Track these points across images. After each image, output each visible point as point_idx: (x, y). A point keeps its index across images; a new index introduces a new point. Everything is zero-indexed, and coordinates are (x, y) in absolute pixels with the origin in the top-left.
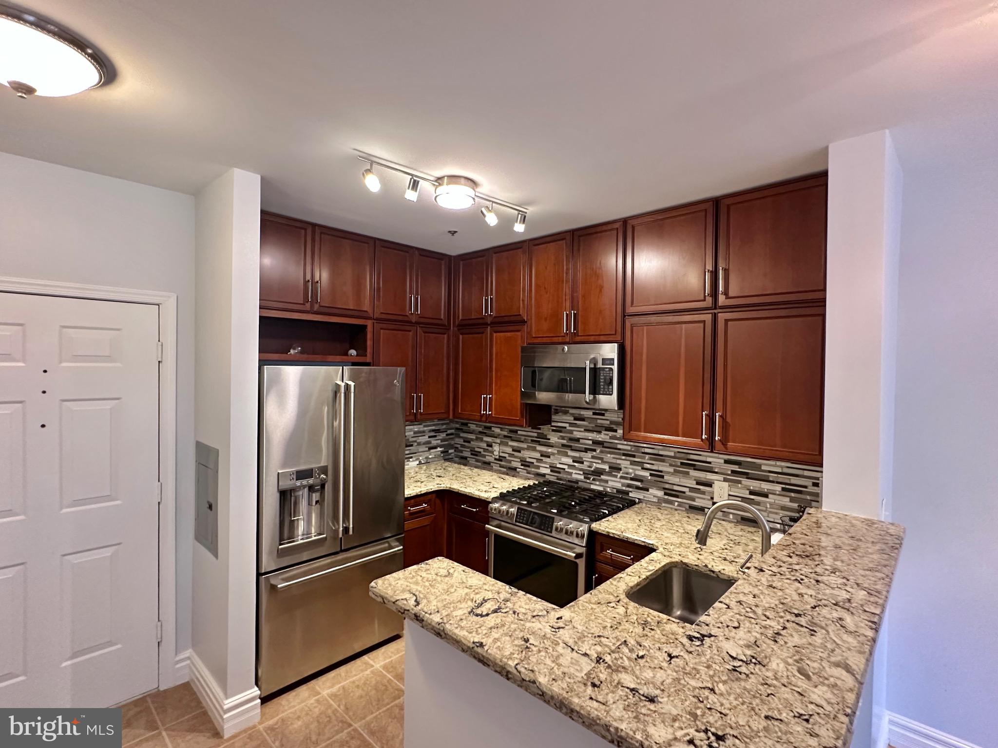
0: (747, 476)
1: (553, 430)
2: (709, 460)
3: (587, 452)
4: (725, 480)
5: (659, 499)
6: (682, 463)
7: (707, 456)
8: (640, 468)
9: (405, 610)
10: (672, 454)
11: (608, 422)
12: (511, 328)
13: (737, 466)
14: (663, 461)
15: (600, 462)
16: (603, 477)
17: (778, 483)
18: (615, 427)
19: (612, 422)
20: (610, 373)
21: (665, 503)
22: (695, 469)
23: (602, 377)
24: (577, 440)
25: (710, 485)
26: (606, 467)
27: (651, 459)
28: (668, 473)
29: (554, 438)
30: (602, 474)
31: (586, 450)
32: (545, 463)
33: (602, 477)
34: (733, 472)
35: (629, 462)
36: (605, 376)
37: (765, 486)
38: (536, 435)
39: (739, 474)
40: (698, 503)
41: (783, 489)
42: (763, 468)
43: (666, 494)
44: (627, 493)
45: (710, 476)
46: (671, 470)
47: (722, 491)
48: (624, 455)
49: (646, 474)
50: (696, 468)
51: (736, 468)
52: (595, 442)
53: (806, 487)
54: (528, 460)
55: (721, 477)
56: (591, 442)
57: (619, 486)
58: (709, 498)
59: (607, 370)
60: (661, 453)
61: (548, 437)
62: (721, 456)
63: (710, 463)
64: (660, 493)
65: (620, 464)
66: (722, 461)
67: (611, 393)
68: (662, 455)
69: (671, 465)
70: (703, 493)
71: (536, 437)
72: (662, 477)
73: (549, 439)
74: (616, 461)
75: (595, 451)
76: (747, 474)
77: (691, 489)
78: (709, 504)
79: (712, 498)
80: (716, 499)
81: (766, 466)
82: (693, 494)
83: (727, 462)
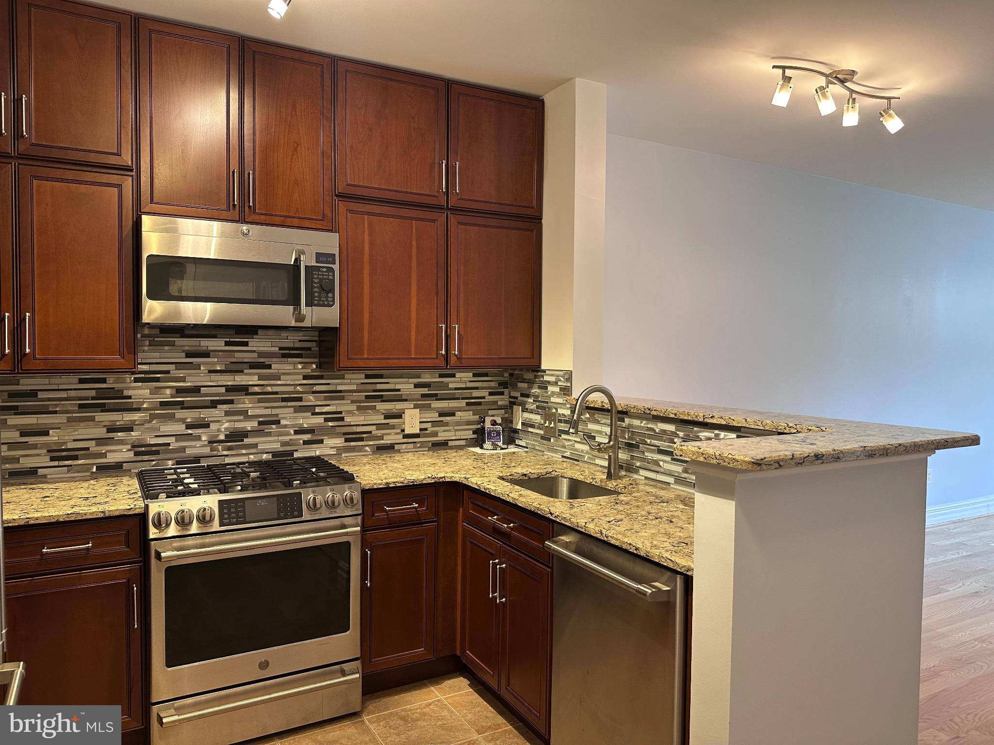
0: (436, 397)
1: (136, 380)
2: (397, 387)
3: (216, 407)
4: (415, 407)
5: (338, 449)
6: (367, 397)
7: (395, 383)
8: (310, 414)
9: (805, 458)
10: (354, 387)
11: (255, 355)
12: (70, 175)
13: (427, 389)
14: (343, 398)
15: (242, 417)
16: (247, 441)
17: (463, 399)
18: (267, 361)
19: (261, 354)
20: (328, 275)
21: (345, 452)
22: (382, 401)
23: (316, 281)
24: (196, 390)
25: (399, 416)
26: (250, 425)
27: (326, 399)
28: (350, 413)
29: (140, 393)
30: (247, 437)
31: (214, 405)
32: (121, 442)
33: (245, 440)
34: (423, 396)
35: (292, 410)
36: (321, 280)
37: (453, 404)
38: (93, 393)
39: (429, 396)
40: (387, 441)
41: (467, 404)
42: (451, 386)
43: (347, 440)
44: (291, 453)
45: (399, 406)
46: (353, 407)
47: (412, 420)
48: (284, 400)
49: (319, 420)
50: (381, 399)
51: (425, 391)
52: (230, 389)
53: (484, 398)
54: (70, 445)
55: (411, 405)
56: (223, 390)
57: (276, 446)
58: (400, 431)
59: (325, 270)
60: (339, 388)
61: (126, 393)
62: (411, 380)
63: (399, 390)
64: (339, 442)
65: (277, 415)
66: (412, 386)
67: (331, 303)
68: (340, 391)
69: (353, 402)
70: (393, 427)
71: (93, 398)
72: (342, 419)
73: (130, 397)
74: (268, 412)
75: (231, 402)
76: (436, 395)
77: (379, 426)
78: (399, 438)
79: (403, 431)
80: (406, 432)
81: (453, 383)
82: (379, 433)
83: (417, 386)
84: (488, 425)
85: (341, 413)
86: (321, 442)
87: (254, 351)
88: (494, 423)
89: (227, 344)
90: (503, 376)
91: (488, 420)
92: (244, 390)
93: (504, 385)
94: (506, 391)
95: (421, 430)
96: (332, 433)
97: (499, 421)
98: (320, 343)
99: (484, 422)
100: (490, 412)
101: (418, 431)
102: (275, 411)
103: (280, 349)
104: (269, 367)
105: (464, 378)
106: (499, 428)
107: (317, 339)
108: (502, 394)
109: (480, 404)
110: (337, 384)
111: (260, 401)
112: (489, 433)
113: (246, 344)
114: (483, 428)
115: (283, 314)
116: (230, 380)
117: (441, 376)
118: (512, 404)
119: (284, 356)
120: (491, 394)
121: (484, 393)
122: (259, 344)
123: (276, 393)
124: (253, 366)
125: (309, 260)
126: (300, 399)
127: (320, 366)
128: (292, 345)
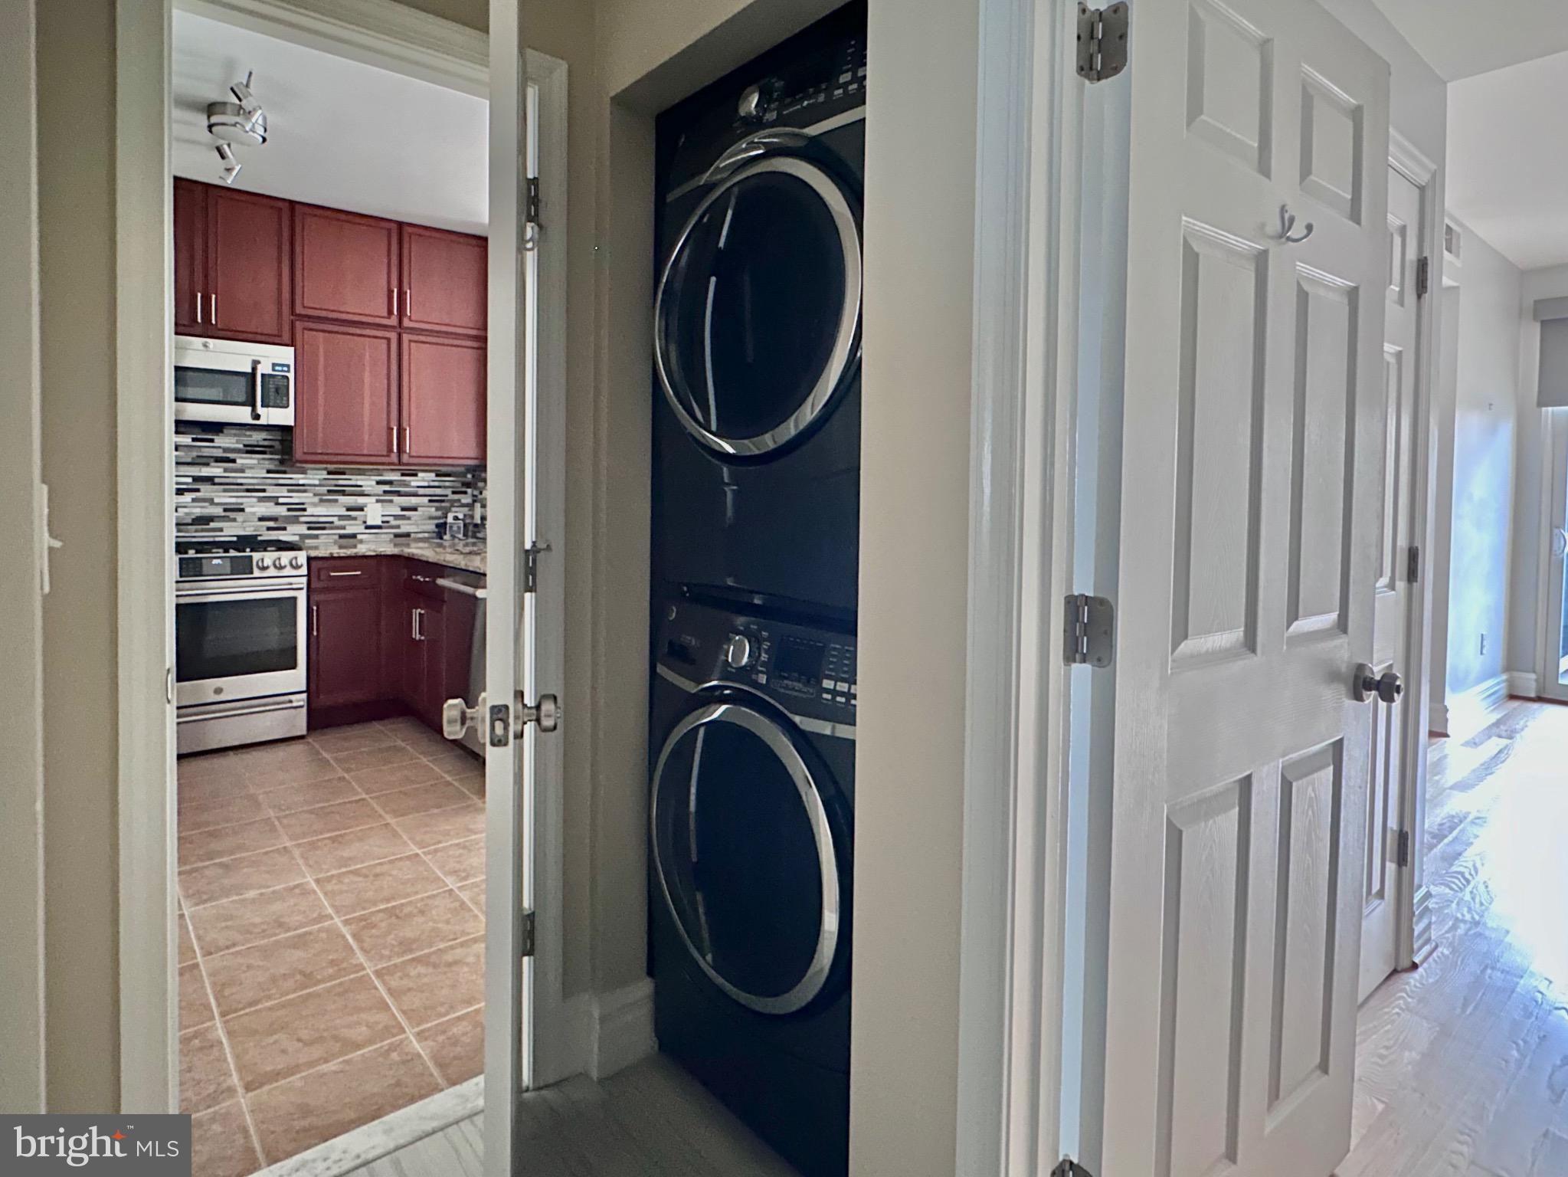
0: (399, 494)
2: (359, 483)
4: (377, 501)
6: (329, 491)
7: (357, 480)
8: (273, 504)
10: (317, 482)
11: (221, 450)
13: (389, 486)
14: (305, 491)
15: (207, 504)
16: (212, 525)
17: (425, 496)
18: (231, 456)
19: (226, 450)
20: (284, 382)
22: (344, 495)
23: (271, 386)
25: (361, 509)
26: (218, 511)
27: (289, 491)
28: (312, 504)
30: (212, 521)
34: (385, 492)
35: (255, 500)
36: (276, 386)
37: (414, 501)
39: (392, 492)
40: (349, 531)
41: (430, 501)
42: (413, 484)
43: (309, 529)
45: (361, 500)
46: (316, 499)
47: (374, 513)
48: (248, 491)
49: (282, 509)
50: (343, 493)
51: (387, 488)
52: (196, 479)
53: (447, 496)
55: (373, 499)
56: (190, 480)
58: (361, 522)
59: (280, 377)
60: (302, 482)
62: (373, 477)
63: (361, 486)
65: (242, 504)
66: (374, 483)
67: (286, 405)
68: (303, 485)
69: (315, 495)
70: (355, 519)
72: (304, 510)
74: (233, 500)
75: (198, 490)
76: (398, 492)
77: (341, 517)
78: (361, 529)
79: (365, 522)
80: (369, 523)
81: (414, 482)
82: (342, 523)
83: (378, 483)
84: (450, 520)
85: (303, 504)
86: (284, 529)
87: (220, 447)
88: (456, 518)
89: (194, 440)
90: (466, 477)
91: (450, 517)
92: (210, 480)
93: (468, 485)
94: (469, 491)
95: (383, 522)
96: (295, 520)
97: (461, 516)
98: (282, 441)
99: (446, 517)
100: (453, 509)
101: (380, 523)
102: (240, 500)
103: (245, 446)
104: (234, 461)
105: (425, 478)
106: (461, 523)
107: (280, 438)
108: (465, 493)
109: (443, 501)
110: (299, 479)
111: (225, 491)
112: (451, 527)
113: (212, 441)
114: (445, 523)
115: (243, 414)
116: (196, 471)
117: (403, 475)
118: (474, 501)
119: (248, 452)
120: (454, 493)
121: (448, 492)
122: (223, 441)
123: (241, 484)
124: (218, 460)
125: (264, 369)
126: (264, 491)
127: (282, 462)
128: (256, 443)
